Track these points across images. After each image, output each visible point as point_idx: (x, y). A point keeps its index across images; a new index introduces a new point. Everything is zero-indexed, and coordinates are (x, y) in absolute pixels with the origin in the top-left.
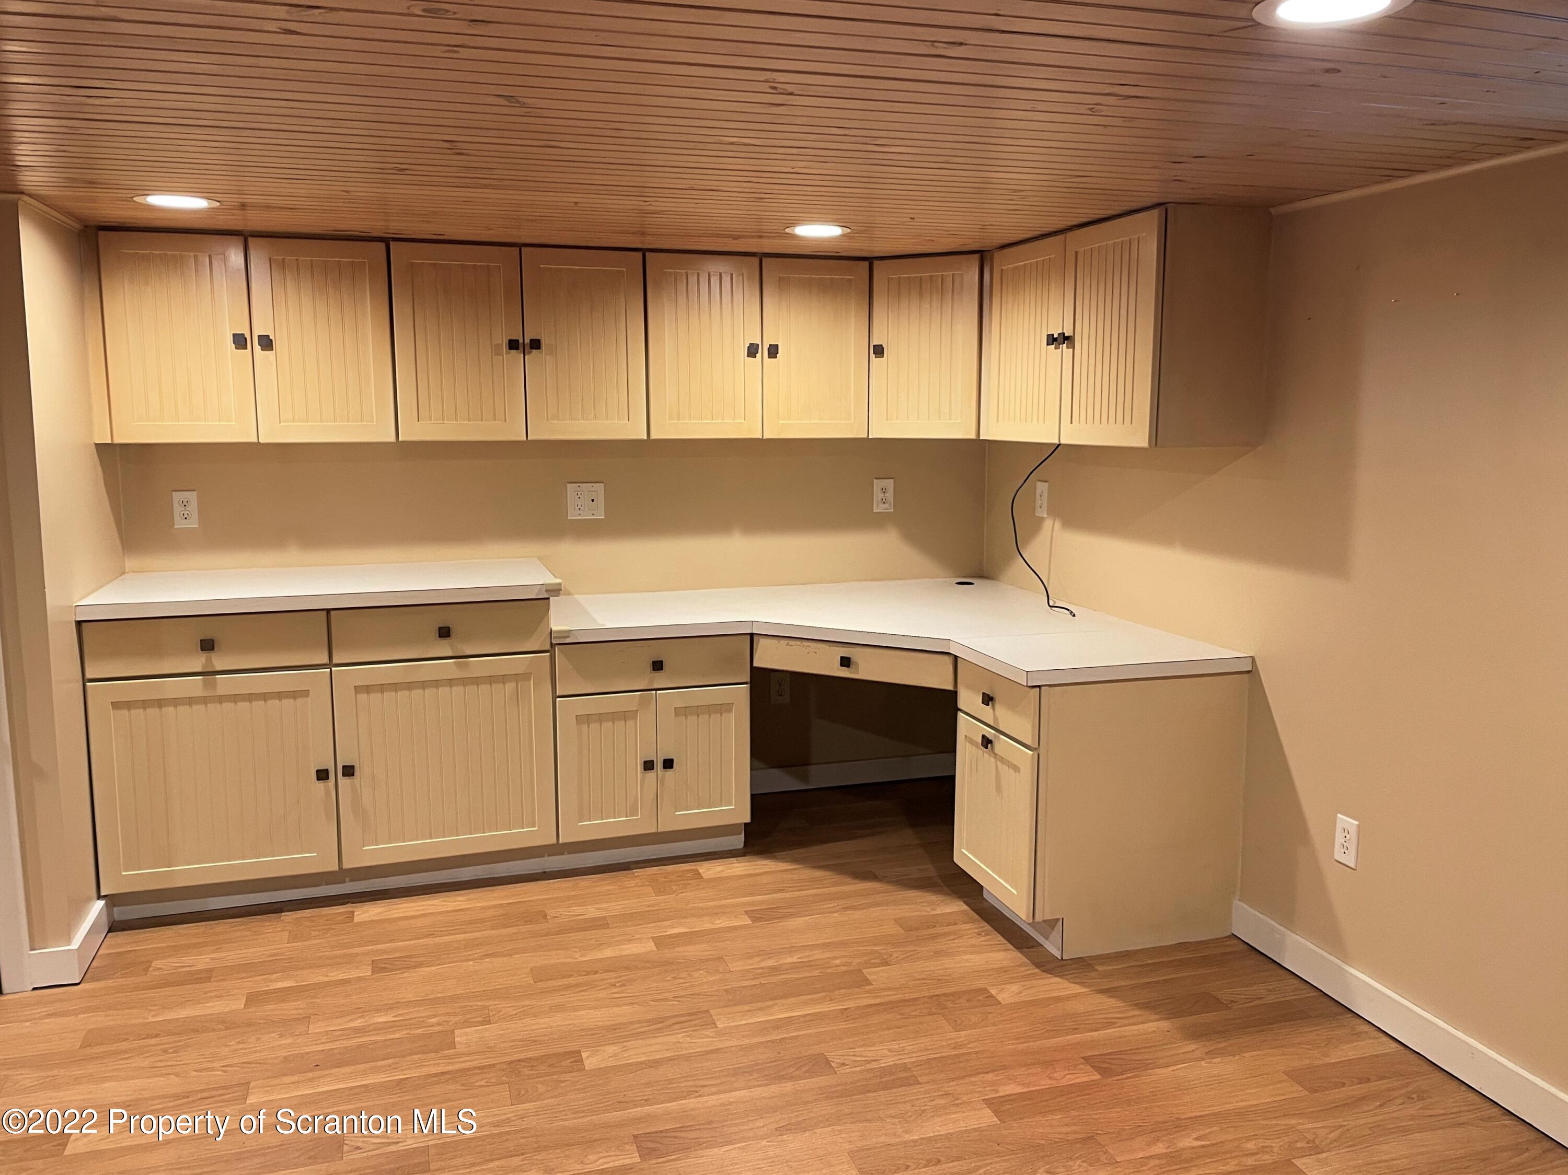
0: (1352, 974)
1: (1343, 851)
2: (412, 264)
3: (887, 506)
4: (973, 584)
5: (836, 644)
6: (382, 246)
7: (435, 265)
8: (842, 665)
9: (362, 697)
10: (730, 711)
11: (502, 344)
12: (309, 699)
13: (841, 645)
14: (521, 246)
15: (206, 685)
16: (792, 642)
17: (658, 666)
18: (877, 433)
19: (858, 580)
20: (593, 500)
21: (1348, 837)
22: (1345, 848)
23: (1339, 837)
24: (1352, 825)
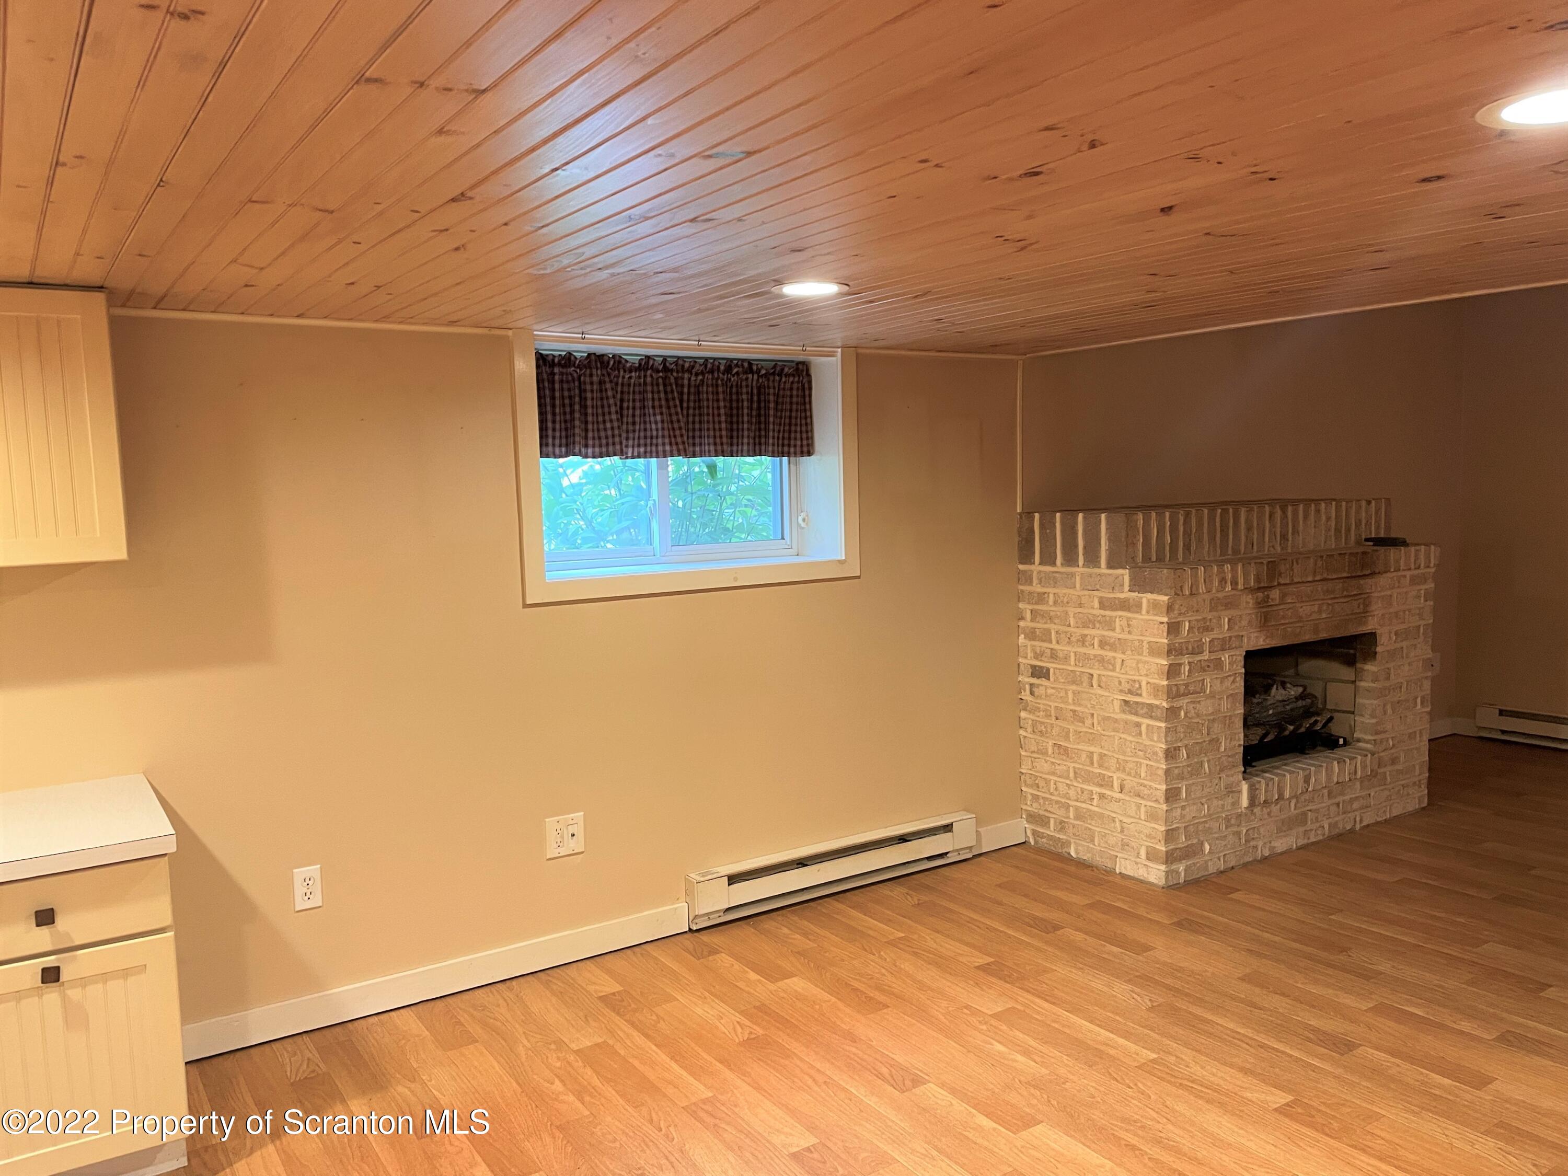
1: (307, 897)
21: (311, 883)
22: (308, 894)
23: (299, 889)
24: (313, 870)
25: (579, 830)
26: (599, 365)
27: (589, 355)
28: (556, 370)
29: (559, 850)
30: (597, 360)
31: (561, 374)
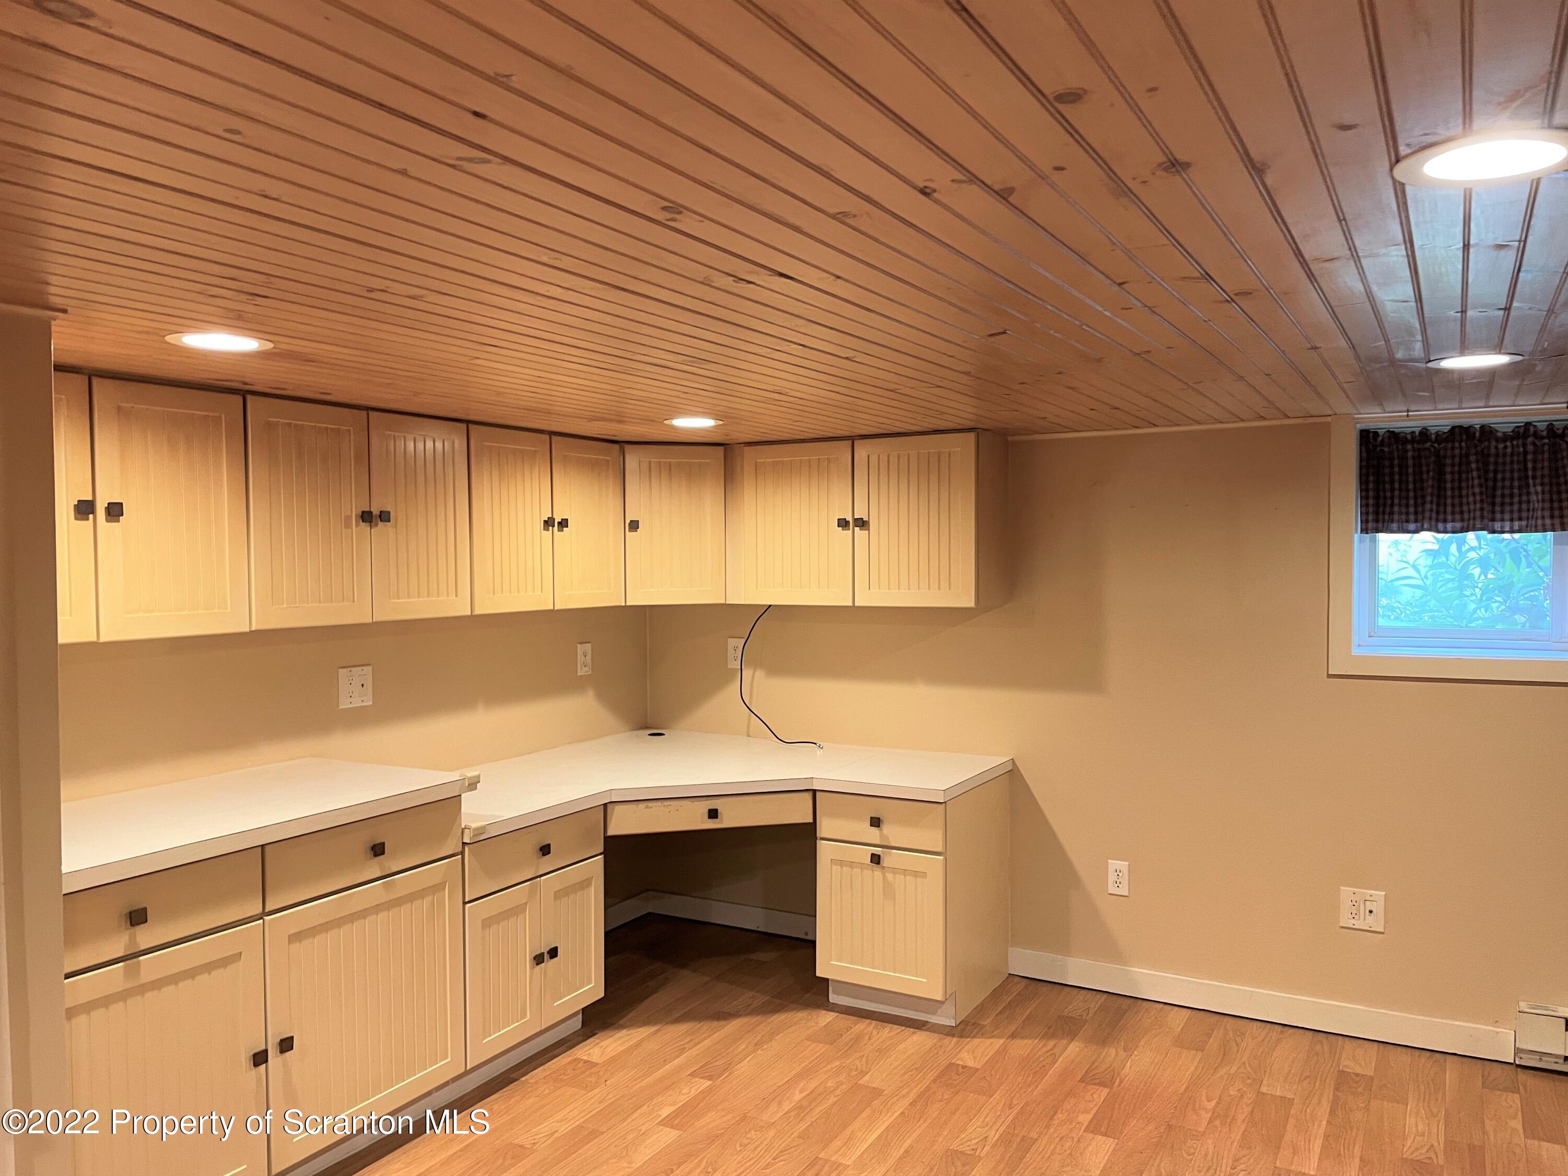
0: (1135, 971)
1: (1116, 885)
2: (269, 422)
3: (587, 669)
4: (663, 734)
5: (697, 799)
6: (239, 399)
7: (290, 424)
8: (710, 817)
9: (295, 946)
10: (589, 885)
11: (351, 516)
12: (241, 963)
13: (705, 798)
14: (368, 409)
15: (131, 974)
16: (651, 804)
17: (545, 850)
18: (635, 600)
19: (569, 743)
20: (363, 685)
21: (1120, 875)
22: (1118, 883)
23: (1112, 878)
24: (1123, 865)
25: (1378, 908)
26: (1464, 437)
27: (1453, 428)
28: (1409, 447)
29: (1353, 921)
30: (1460, 433)
31: (1414, 450)
